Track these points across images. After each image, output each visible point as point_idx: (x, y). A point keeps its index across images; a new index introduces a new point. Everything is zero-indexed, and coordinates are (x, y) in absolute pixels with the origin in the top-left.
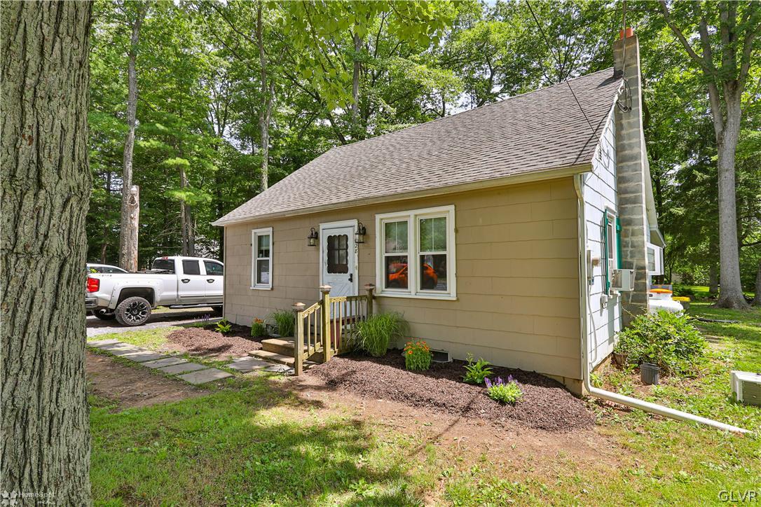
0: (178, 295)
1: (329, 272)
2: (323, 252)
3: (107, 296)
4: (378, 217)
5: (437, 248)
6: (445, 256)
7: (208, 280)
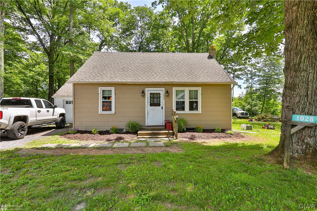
0: (36, 120)
1: (150, 106)
2: (148, 99)
3: (6, 122)
4: (174, 88)
5: (195, 99)
6: (197, 101)
7: (47, 111)
